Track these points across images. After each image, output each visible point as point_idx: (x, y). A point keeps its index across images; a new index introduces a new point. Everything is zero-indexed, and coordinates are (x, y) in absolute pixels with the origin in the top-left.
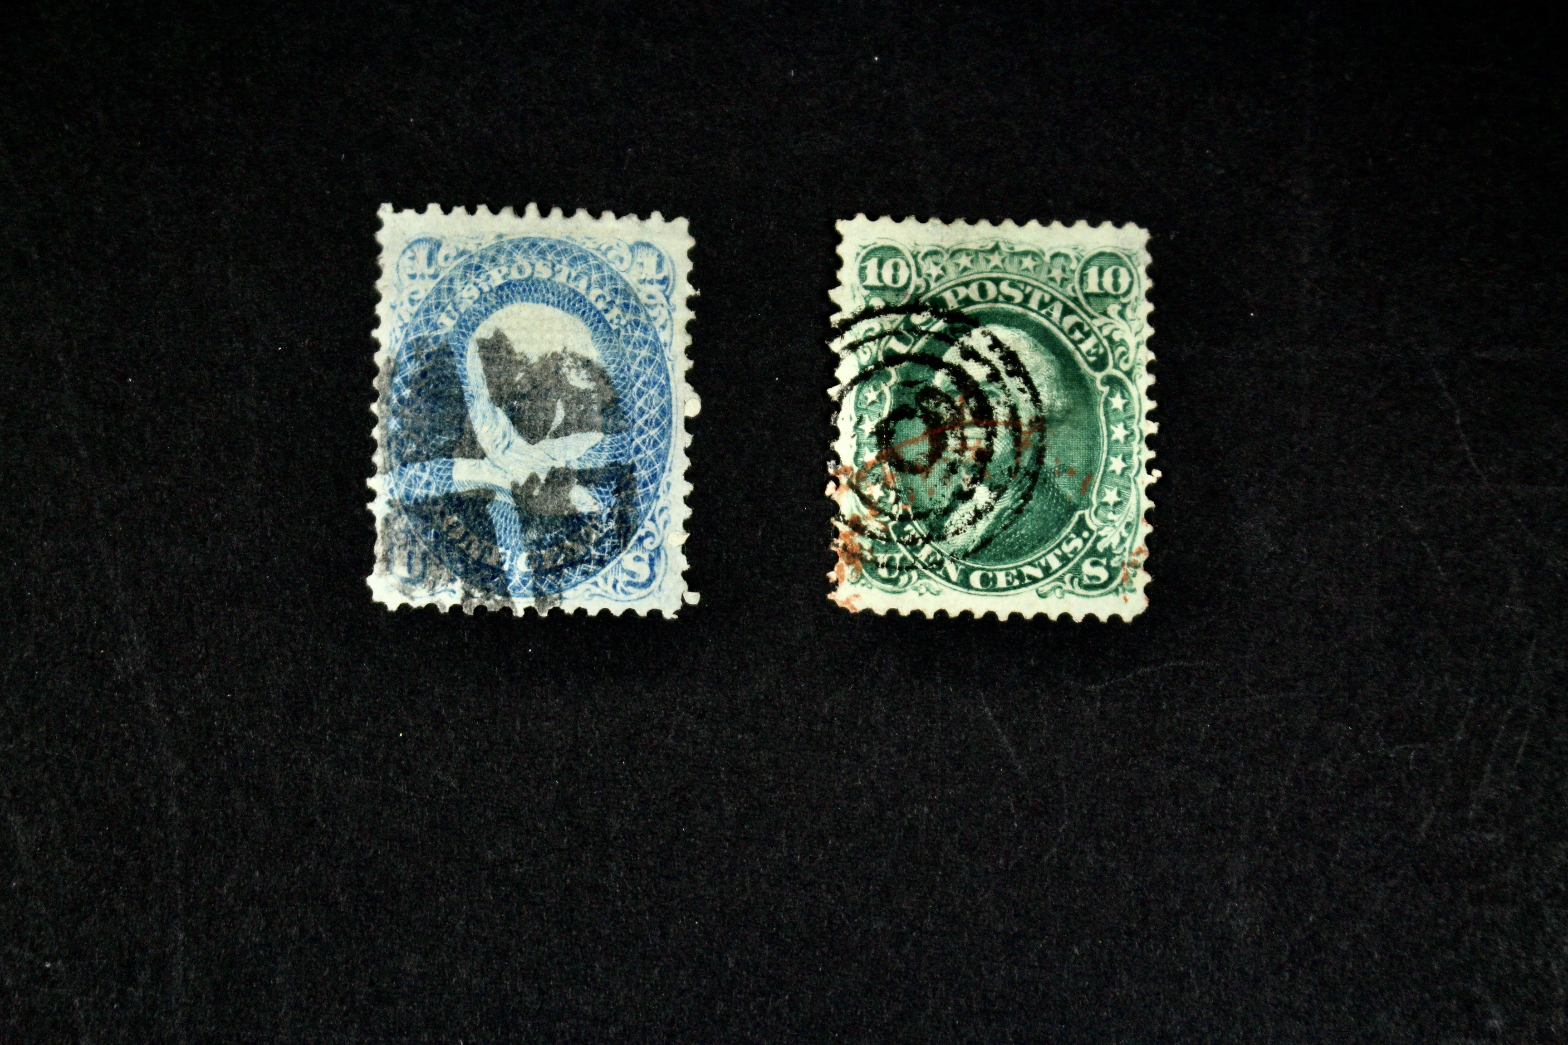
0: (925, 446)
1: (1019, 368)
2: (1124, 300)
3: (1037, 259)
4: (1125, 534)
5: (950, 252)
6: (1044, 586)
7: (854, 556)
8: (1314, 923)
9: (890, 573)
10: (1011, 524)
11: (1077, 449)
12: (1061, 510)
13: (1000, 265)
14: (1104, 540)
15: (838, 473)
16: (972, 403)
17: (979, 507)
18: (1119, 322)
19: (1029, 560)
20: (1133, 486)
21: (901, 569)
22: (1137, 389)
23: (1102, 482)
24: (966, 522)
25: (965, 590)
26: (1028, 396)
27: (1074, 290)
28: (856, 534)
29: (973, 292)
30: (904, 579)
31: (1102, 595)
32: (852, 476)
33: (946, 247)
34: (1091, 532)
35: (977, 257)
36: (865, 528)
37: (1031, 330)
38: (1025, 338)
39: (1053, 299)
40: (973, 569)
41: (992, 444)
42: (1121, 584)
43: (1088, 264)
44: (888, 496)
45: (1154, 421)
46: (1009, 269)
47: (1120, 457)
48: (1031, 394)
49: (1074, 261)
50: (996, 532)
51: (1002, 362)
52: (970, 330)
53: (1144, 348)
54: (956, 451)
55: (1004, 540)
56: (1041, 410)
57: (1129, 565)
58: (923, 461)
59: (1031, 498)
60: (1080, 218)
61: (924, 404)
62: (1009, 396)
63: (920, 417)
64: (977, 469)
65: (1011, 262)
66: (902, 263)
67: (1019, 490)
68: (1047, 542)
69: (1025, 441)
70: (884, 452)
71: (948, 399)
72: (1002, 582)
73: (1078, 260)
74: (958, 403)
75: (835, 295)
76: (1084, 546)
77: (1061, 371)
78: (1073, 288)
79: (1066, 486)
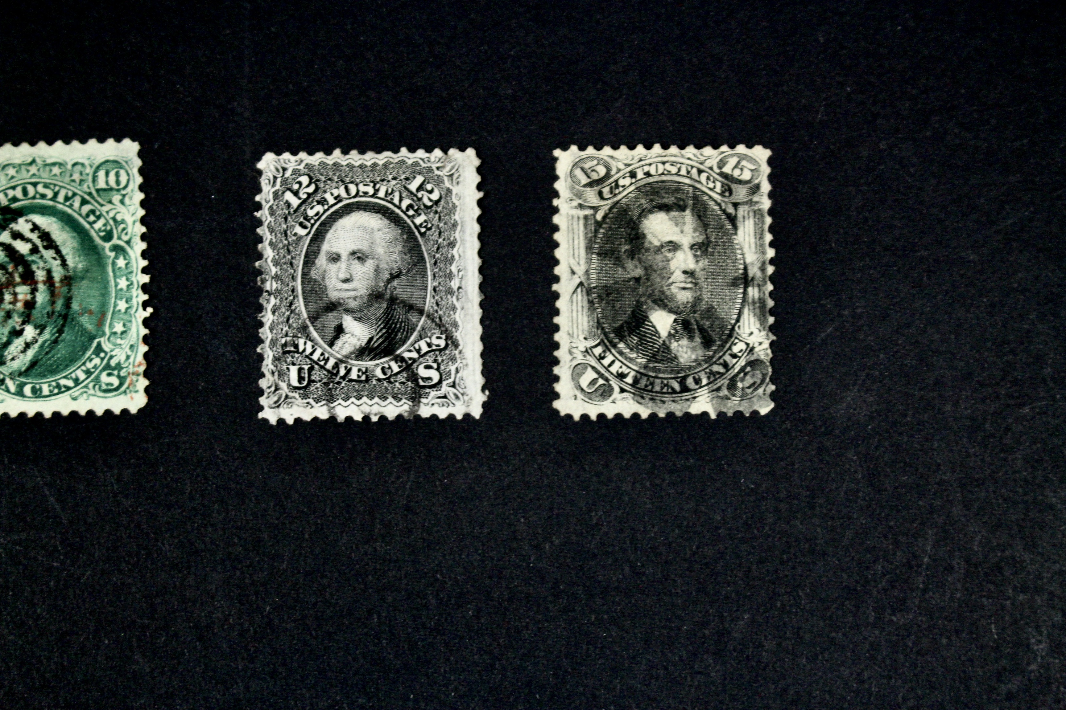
2: (124, 192)
3: (62, 167)
4: (129, 353)
6: (75, 392)
8: (269, 613)
10: (50, 351)
13: (37, 173)
14: (115, 358)
16: (20, 269)
18: (120, 208)
20: (133, 319)
22: (135, 253)
23: (112, 318)
25: (21, 398)
27: (89, 188)
29: (18, 193)
31: (115, 396)
34: (106, 353)
35: (20, 168)
38: (55, 222)
39: (74, 194)
40: (26, 384)
42: (128, 388)
43: (98, 168)
45: (147, 274)
46: (43, 175)
47: (124, 300)
49: (88, 168)
50: (40, 357)
53: (138, 224)
54: (10, 303)
56: (68, 271)
57: (133, 374)
59: (63, 332)
60: (92, 137)
62: (45, 263)
65: (44, 171)
72: (46, 390)
73: (91, 166)
74: (10, 270)
76: (102, 362)
77: (81, 244)
78: (88, 186)
79: (87, 322)
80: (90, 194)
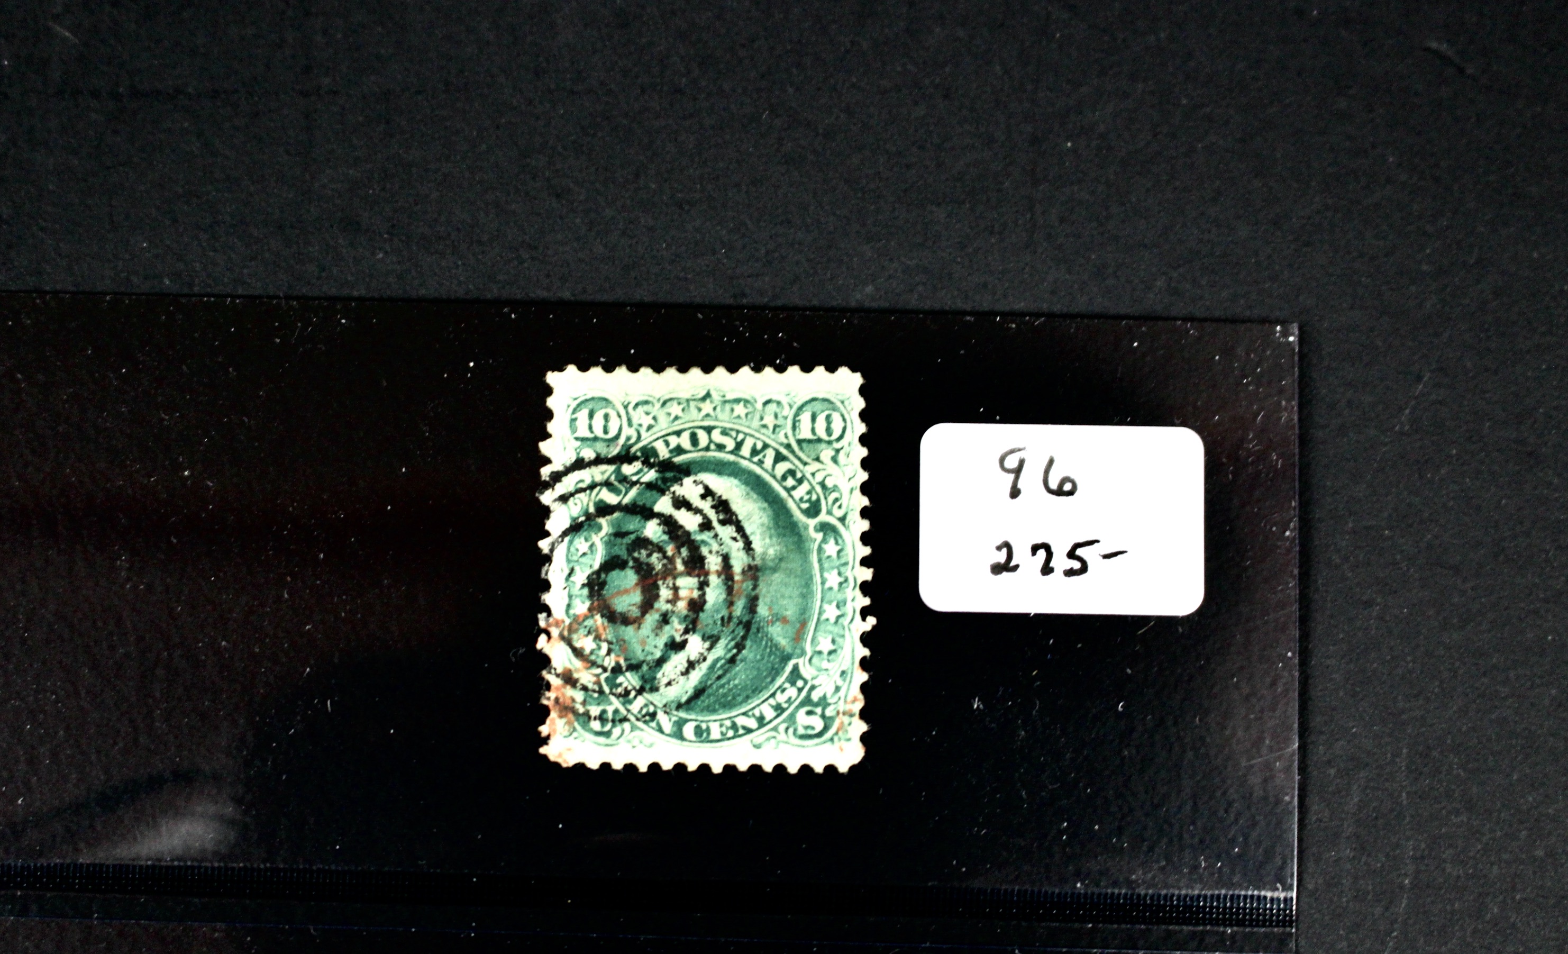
0: (636, 597)
1: (731, 517)
2: (837, 445)
3: (749, 405)
4: (840, 683)
5: (661, 401)
6: (757, 737)
7: (567, 709)
9: (603, 725)
10: (724, 674)
11: (790, 597)
12: (774, 659)
13: (712, 413)
14: (818, 689)
15: (549, 625)
16: (684, 552)
17: (692, 658)
18: (832, 468)
19: (743, 710)
20: (847, 633)
21: (613, 721)
22: (851, 535)
23: (815, 630)
24: (679, 673)
25: (679, 742)
26: (741, 544)
27: (786, 437)
28: (568, 687)
29: (685, 441)
30: (617, 731)
31: (817, 745)
32: (563, 629)
33: (657, 397)
34: (806, 682)
35: (688, 405)
36: (576, 681)
37: (744, 478)
38: (737, 486)
39: (766, 446)
40: (687, 721)
41: (704, 594)
42: (837, 733)
43: (800, 409)
44: (599, 648)
45: (869, 567)
46: (720, 416)
47: (834, 604)
48: (744, 542)
49: (787, 407)
50: (709, 682)
51: (713, 511)
52: (681, 480)
53: (857, 492)
54: (668, 601)
55: (717, 690)
56: (753, 558)
57: (844, 713)
58: (635, 612)
59: (744, 648)
60: (792, 363)
61: (636, 555)
62: (721, 545)
63: (632, 568)
64: (689, 619)
65: (722, 410)
66: (613, 414)
67: (732, 640)
68: (760, 692)
69: (738, 590)
70: (596, 603)
71: (660, 549)
72: (715, 734)
73: (791, 406)
74: (670, 553)
75: (545, 447)
76: (799, 695)
77: (774, 519)
78: (785, 435)
79: (779, 634)
80: (788, 446)
